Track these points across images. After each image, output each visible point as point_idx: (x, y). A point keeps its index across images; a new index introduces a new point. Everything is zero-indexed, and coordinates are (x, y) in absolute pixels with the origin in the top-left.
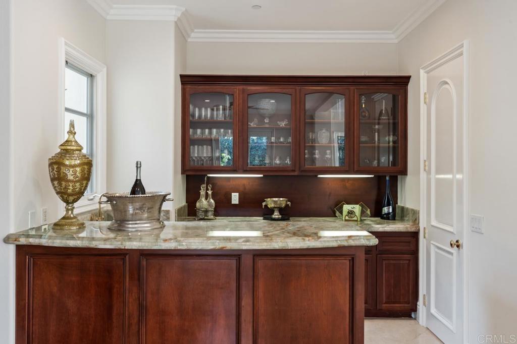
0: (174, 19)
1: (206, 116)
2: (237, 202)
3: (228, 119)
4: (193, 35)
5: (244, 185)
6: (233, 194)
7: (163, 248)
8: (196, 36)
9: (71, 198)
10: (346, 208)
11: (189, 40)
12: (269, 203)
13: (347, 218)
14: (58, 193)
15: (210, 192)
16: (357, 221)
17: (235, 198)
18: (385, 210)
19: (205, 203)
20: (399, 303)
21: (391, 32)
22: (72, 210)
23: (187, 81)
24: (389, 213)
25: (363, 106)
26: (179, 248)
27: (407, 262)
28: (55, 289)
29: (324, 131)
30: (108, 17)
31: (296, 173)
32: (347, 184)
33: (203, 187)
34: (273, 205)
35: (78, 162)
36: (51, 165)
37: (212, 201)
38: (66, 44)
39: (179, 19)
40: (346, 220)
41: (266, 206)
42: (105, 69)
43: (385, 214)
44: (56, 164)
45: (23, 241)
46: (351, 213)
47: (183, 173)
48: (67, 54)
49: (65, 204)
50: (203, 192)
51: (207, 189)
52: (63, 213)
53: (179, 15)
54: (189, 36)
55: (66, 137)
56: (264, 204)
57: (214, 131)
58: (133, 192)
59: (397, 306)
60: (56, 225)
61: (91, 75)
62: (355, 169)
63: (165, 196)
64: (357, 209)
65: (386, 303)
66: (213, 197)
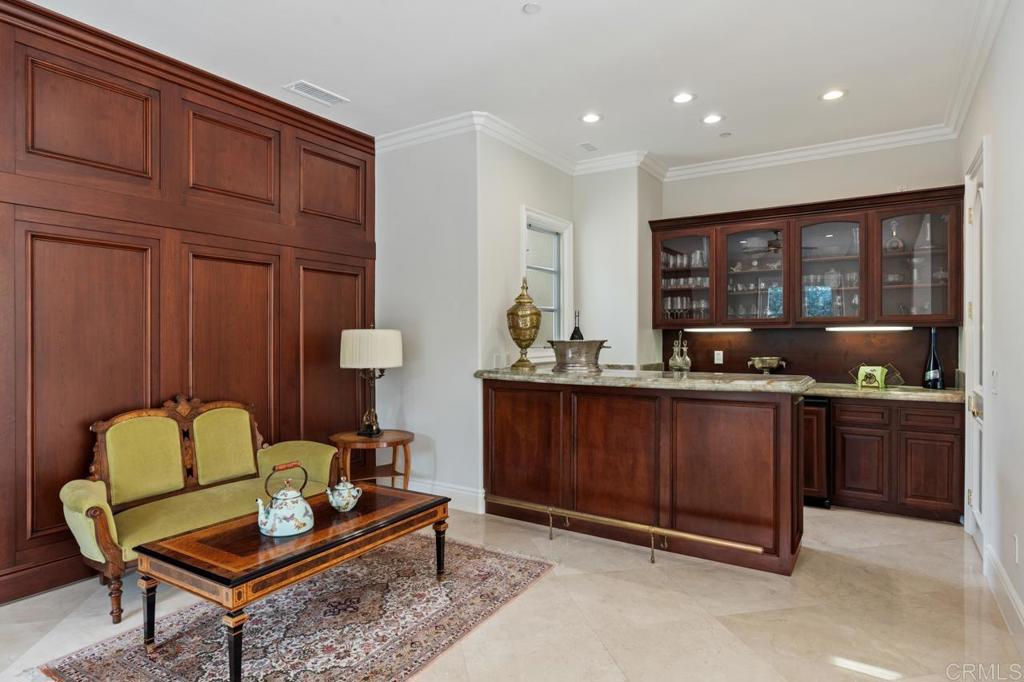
0: (635, 164)
1: (682, 264)
2: (721, 362)
3: (706, 265)
4: (668, 174)
5: (730, 342)
6: (716, 352)
7: (583, 384)
8: (672, 175)
9: (524, 344)
10: (864, 370)
11: (666, 180)
12: (756, 363)
13: (864, 383)
14: (514, 339)
15: (685, 349)
16: (878, 387)
17: (719, 357)
18: (931, 374)
19: (677, 360)
20: (935, 499)
21: (943, 125)
22: (526, 354)
23: (657, 227)
24: (936, 380)
25: (894, 234)
26: (596, 384)
27: (949, 444)
28: (510, 417)
29: (833, 271)
30: (575, 174)
31: (790, 326)
32: (873, 341)
33: (676, 343)
34: (760, 365)
35: (528, 312)
36: (508, 315)
37: (688, 359)
38: (527, 210)
39: (642, 163)
40: (862, 387)
41: (753, 366)
42: (571, 226)
43: (930, 380)
44: (512, 315)
45: (486, 376)
46: (869, 377)
47: (655, 326)
48: (528, 217)
49: (520, 349)
50: (676, 349)
51: (682, 346)
52: (518, 357)
53: (642, 159)
54: (664, 177)
55: (520, 292)
56: (750, 363)
57: (682, 280)
58: (572, 338)
59: (931, 504)
60: (513, 366)
61: (557, 234)
62: (876, 319)
63: (602, 342)
64: (879, 372)
65: (913, 496)
66: (689, 354)
